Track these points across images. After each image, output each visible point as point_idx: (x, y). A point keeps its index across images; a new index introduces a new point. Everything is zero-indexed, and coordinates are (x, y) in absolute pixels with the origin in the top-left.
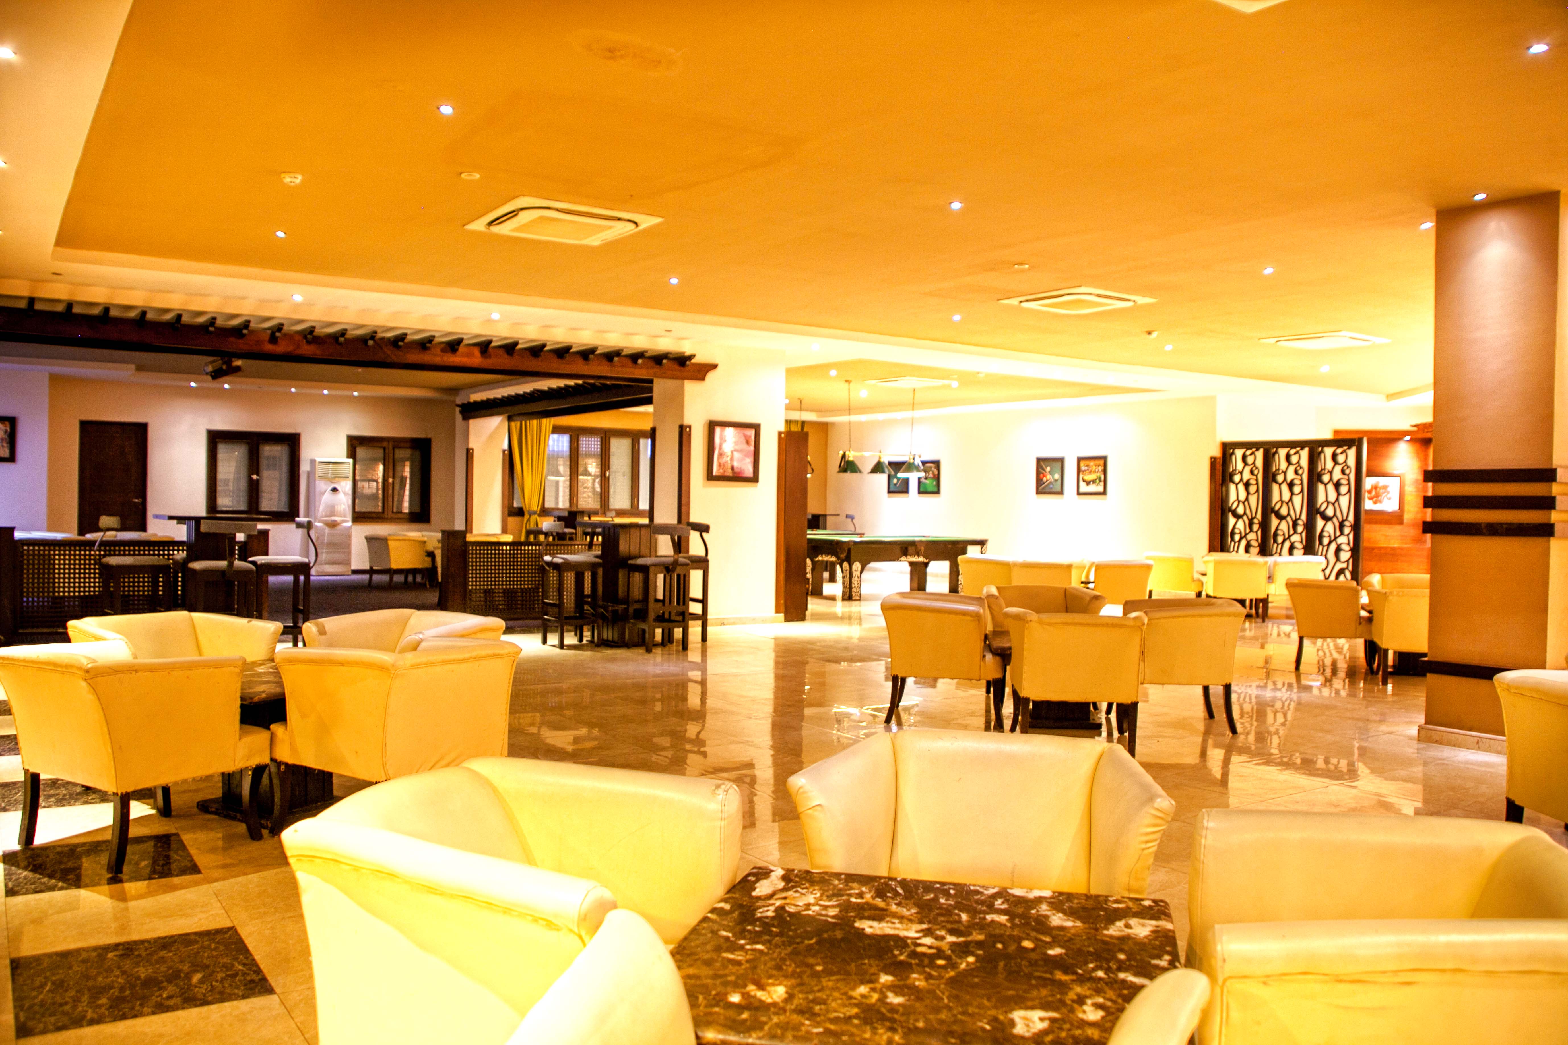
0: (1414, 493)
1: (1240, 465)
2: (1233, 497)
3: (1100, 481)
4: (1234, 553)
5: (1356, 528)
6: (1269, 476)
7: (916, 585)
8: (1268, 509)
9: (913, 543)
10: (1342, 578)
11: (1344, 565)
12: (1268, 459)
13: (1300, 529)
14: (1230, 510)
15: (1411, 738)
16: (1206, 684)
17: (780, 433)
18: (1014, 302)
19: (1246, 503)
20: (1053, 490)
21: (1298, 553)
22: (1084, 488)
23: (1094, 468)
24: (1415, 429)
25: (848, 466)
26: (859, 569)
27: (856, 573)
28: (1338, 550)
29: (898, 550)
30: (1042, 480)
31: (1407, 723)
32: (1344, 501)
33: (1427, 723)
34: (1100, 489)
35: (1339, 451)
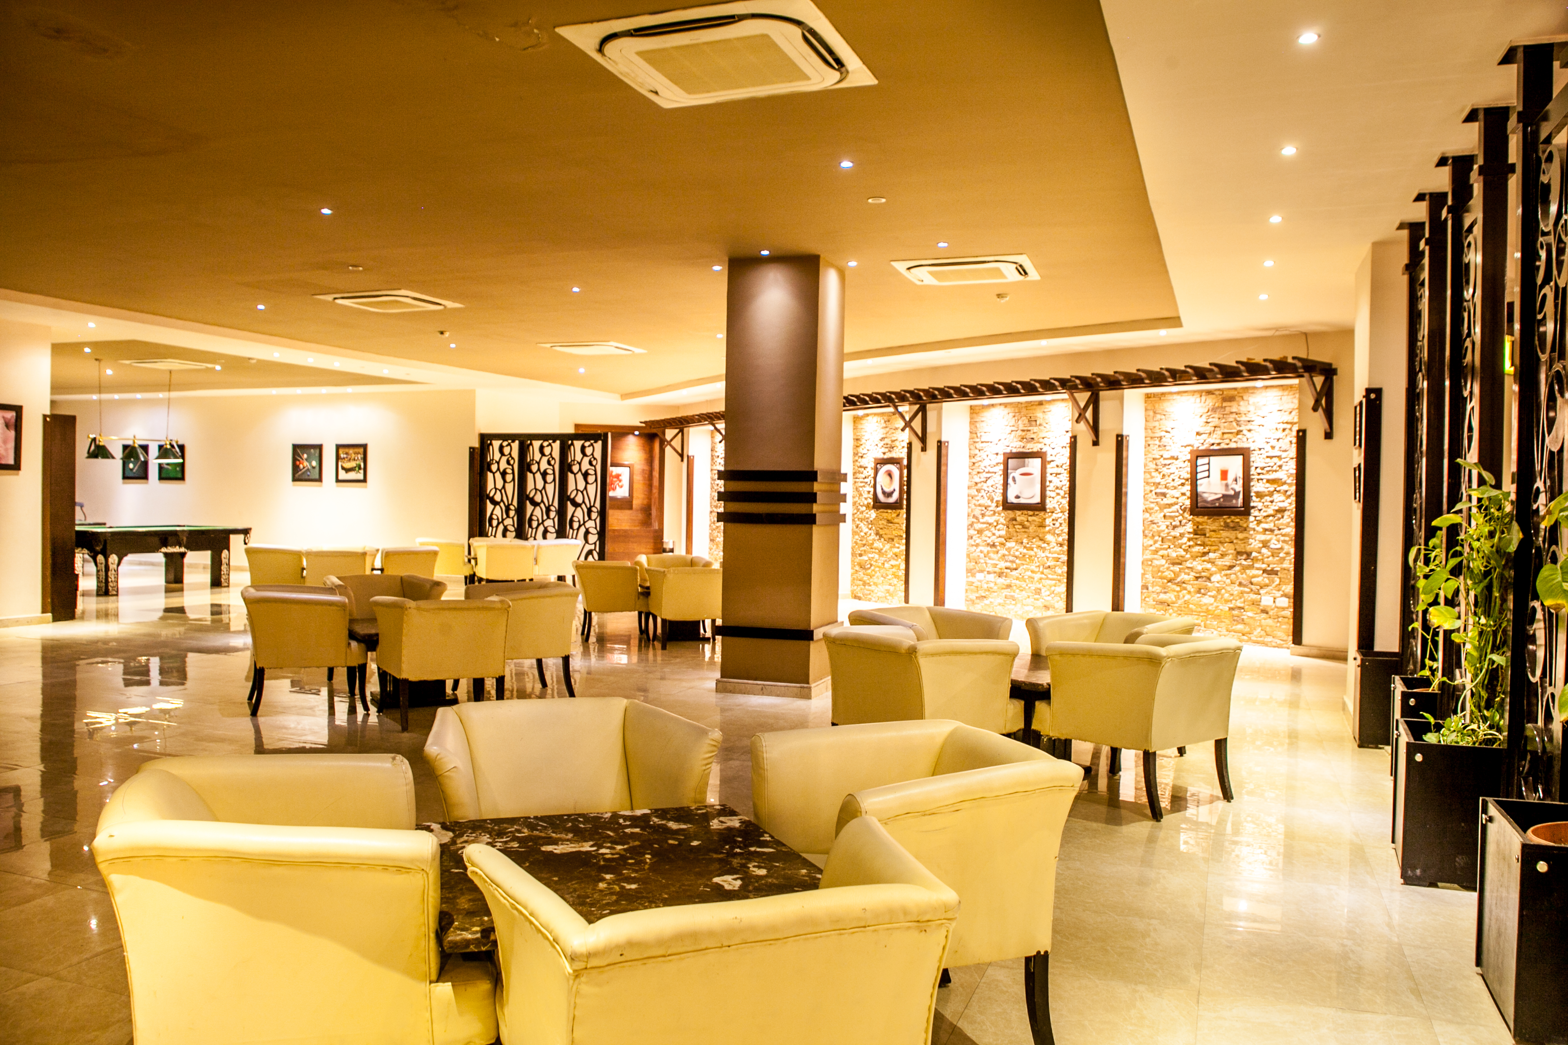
0: (641, 482)
1: (497, 456)
2: (490, 485)
3: (360, 468)
4: (492, 537)
5: (603, 514)
6: (525, 467)
7: (172, 577)
8: (523, 496)
9: (174, 533)
10: (590, 558)
11: (592, 547)
12: (524, 450)
13: (552, 514)
14: (488, 497)
15: (710, 690)
16: (539, 657)
17: (45, 416)
18: (329, 298)
19: (503, 491)
20: (311, 477)
21: (551, 536)
22: (343, 475)
23: (353, 456)
24: (643, 425)
25: (99, 452)
26: (116, 562)
27: (112, 567)
28: (587, 532)
29: (156, 540)
30: (298, 466)
31: (699, 679)
32: (592, 489)
33: (722, 677)
34: (360, 476)
35: (587, 444)
